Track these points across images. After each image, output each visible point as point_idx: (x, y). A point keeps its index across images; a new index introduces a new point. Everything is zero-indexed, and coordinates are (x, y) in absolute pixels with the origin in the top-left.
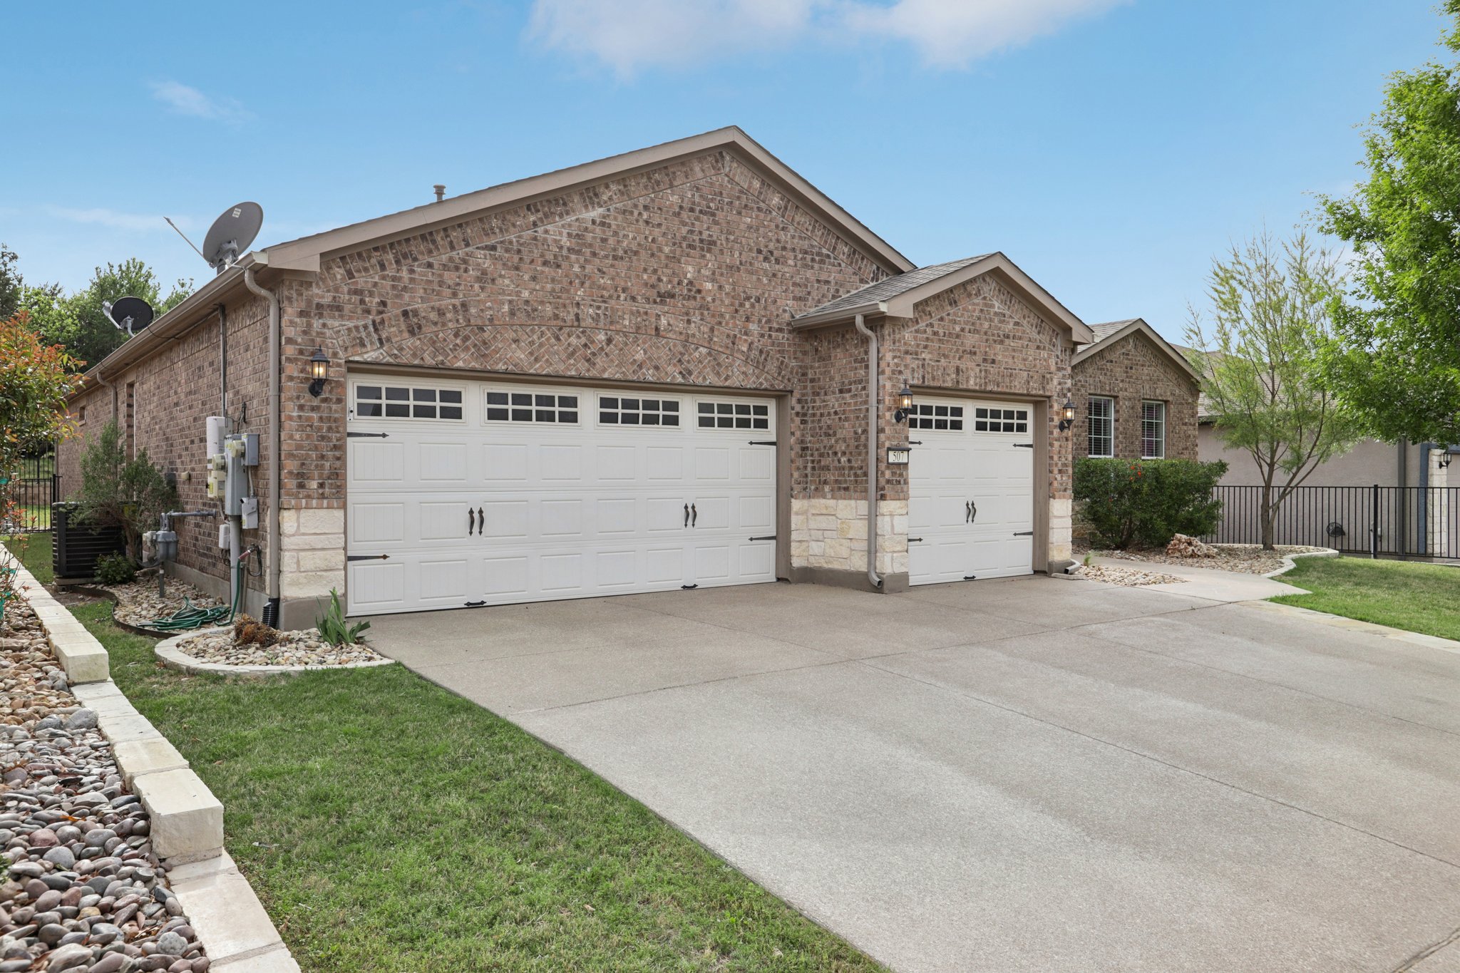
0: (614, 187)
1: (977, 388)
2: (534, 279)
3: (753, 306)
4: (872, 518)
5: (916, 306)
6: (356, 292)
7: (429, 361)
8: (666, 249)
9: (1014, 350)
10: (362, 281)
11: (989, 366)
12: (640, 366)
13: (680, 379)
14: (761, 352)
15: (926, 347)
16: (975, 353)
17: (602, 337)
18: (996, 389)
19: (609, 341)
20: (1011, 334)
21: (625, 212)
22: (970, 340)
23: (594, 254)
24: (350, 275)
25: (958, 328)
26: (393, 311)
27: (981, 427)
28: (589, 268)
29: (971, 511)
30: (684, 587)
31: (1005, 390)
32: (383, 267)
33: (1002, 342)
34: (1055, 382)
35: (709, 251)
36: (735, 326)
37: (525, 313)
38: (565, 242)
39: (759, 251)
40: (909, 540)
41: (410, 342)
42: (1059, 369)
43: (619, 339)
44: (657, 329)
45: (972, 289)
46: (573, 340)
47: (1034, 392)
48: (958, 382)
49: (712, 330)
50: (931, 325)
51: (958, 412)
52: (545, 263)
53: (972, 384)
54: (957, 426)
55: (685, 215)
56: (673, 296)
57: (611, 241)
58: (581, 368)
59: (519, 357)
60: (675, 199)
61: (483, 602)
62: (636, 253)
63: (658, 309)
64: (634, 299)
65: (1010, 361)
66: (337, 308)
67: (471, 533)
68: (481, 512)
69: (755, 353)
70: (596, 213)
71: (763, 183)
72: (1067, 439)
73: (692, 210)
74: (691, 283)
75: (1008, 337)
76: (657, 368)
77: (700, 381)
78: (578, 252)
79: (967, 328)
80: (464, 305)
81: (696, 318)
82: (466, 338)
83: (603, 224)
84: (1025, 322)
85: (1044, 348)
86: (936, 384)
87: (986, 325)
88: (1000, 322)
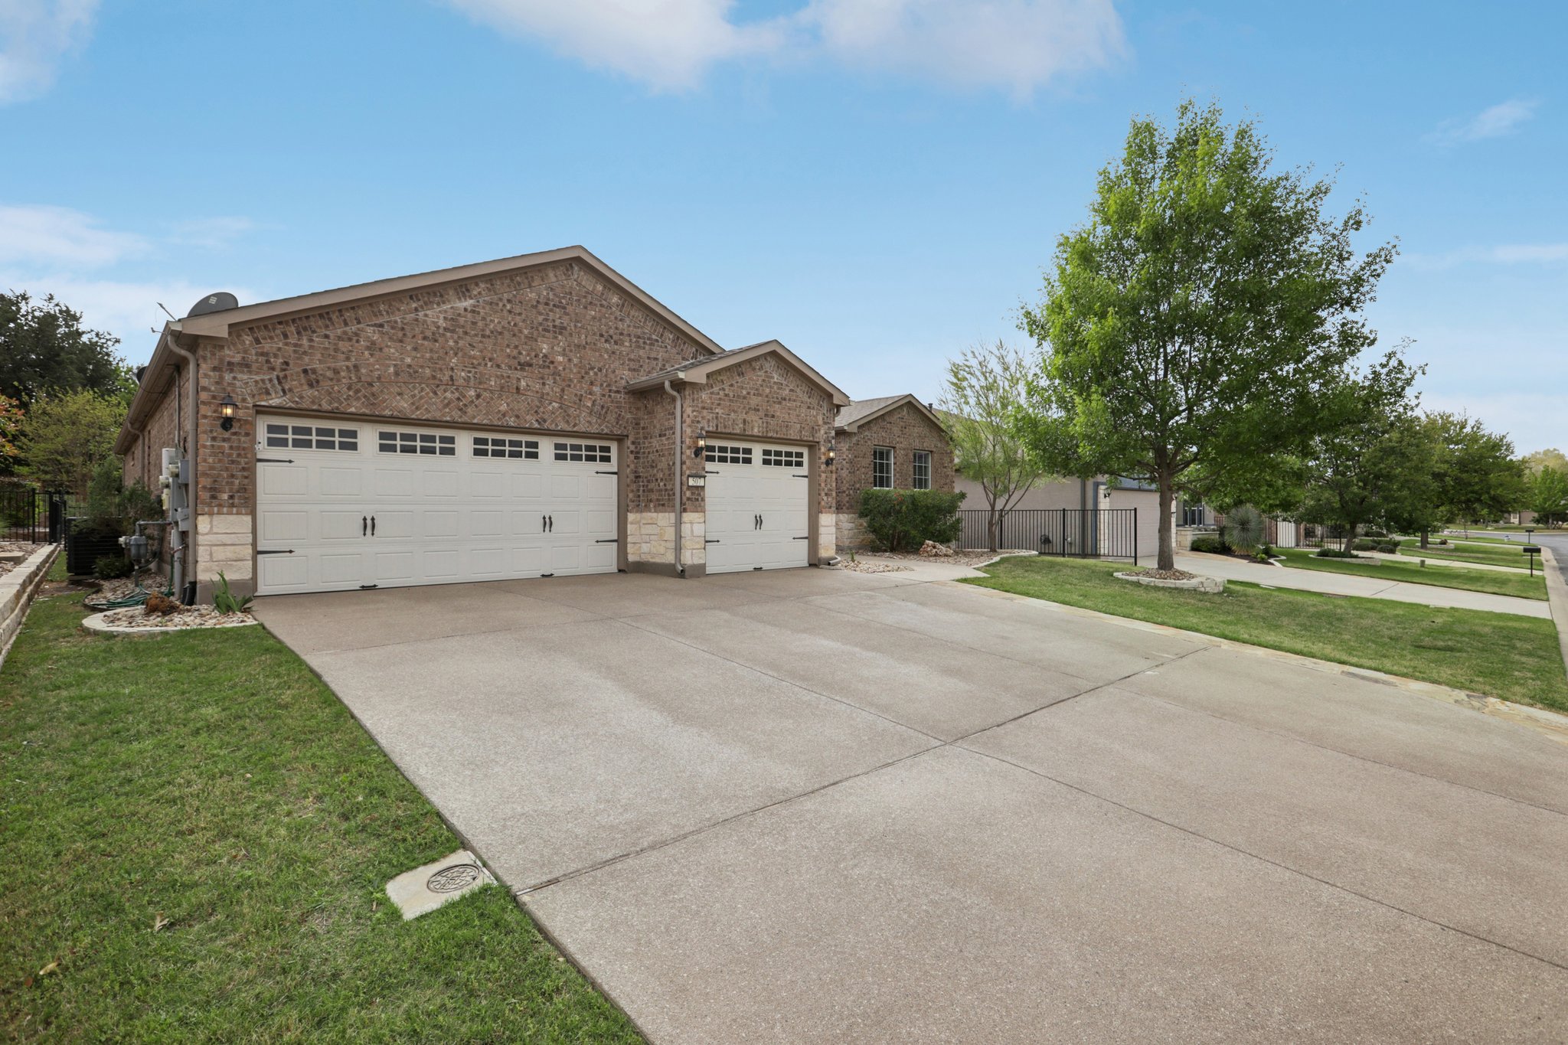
0: (482, 285)
1: (760, 434)
2: (415, 349)
3: (596, 374)
4: (679, 523)
5: (708, 376)
6: (262, 354)
7: (326, 406)
8: (526, 332)
9: (789, 409)
10: (267, 346)
11: (769, 419)
12: (504, 415)
13: (536, 425)
14: (603, 407)
15: (719, 405)
16: (758, 410)
17: (472, 393)
18: (775, 435)
19: (478, 396)
20: (788, 398)
21: (491, 303)
22: (754, 401)
23: (466, 333)
24: (258, 341)
25: (744, 392)
26: (295, 369)
27: (766, 462)
28: (461, 343)
29: (759, 521)
30: (543, 576)
31: (782, 436)
32: (286, 336)
33: (780, 403)
34: (822, 432)
35: (561, 333)
36: (583, 388)
37: (408, 374)
38: (442, 323)
39: (602, 335)
40: (707, 542)
41: (309, 392)
42: (825, 423)
43: (486, 394)
44: (518, 389)
45: (757, 365)
46: (448, 395)
47: (805, 438)
48: (744, 430)
49: (563, 390)
50: (724, 389)
51: (748, 451)
52: (425, 338)
53: (756, 431)
54: (748, 461)
55: (541, 307)
56: (531, 365)
57: (480, 324)
58: (456, 415)
59: (403, 405)
60: (533, 295)
61: (375, 586)
62: (501, 333)
63: (519, 374)
64: (498, 366)
65: (787, 416)
66: (245, 365)
67: (365, 534)
68: (373, 519)
69: (597, 408)
70: (468, 303)
71: (605, 287)
72: (831, 472)
73: (547, 304)
74: (545, 356)
75: (785, 399)
76: (517, 417)
77: (553, 427)
78: (453, 331)
79: (752, 392)
80: (355, 366)
81: (550, 382)
82: (357, 391)
83: (473, 311)
84: (798, 390)
85: (813, 408)
86: (727, 431)
87: (767, 391)
88: (778, 388)
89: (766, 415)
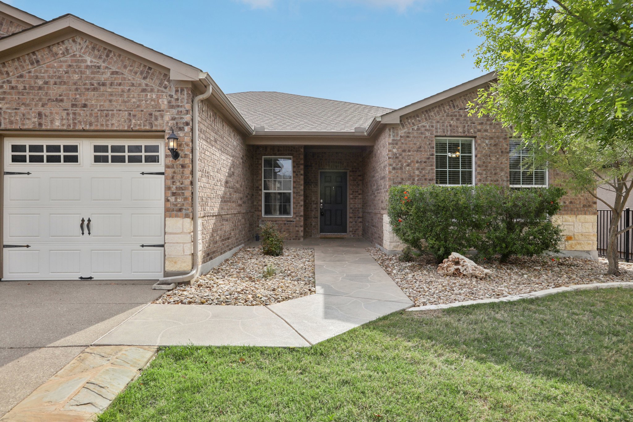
1: (65, 128)
9: (111, 95)
11: (78, 110)
16: (62, 101)
18: (88, 127)
20: (108, 82)
22: (54, 92)
25: (40, 82)
27: (100, 160)
31: (99, 128)
33: (95, 89)
42: (172, 107)
45: (59, 49)
48: (40, 124)
50: (9, 82)
51: (72, 149)
53: (57, 124)
54: (73, 158)
65: (107, 104)
75: (104, 84)
79: (52, 81)
84: (126, 72)
85: (152, 91)
86: (14, 127)
87: (76, 77)
88: (93, 73)
89: (73, 105)
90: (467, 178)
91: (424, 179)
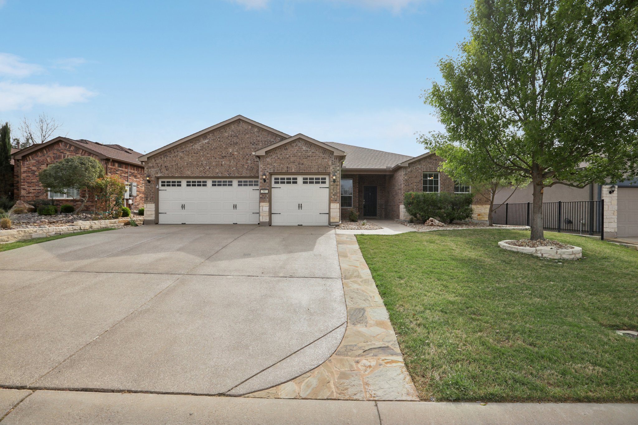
0: (211, 135)
2: (192, 157)
3: (249, 156)
5: (266, 152)
6: (157, 164)
7: (170, 175)
8: (224, 146)
9: (312, 160)
10: (157, 161)
11: (300, 165)
12: (217, 173)
13: (228, 175)
14: (251, 167)
15: (275, 162)
16: (295, 162)
17: (208, 167)
19: (210, 168)
20: (311, 156)
21: (213, 140)
22: (292, 159)
23: (206, 150)
24: (155, 161)
25: (288, 156)
26: (163, 166)
28: (205, 153)
29: (300, 206)
30: (233, 224)
31: (307, 172)
32: (161, 158)
33: (306, 158)
35: (236, 145)
36: (243, 162)
37: (190, 164)
38: (199, 148)
39: (251, 143)
41: (167, 172)
42: (333, 164)
43: (212, 167)
44: (222, 165)
45: (294, 145)
46: (201, 169)
48: (288, 171)
49: (237, 163)
50: (277, 156)
51: (295, 179)
52: (194, 153)
53: (293, 171)
54: (296, 183)
55: (229, 138)
56: (226, 157)
57: (210, 146)
58: (203, 175)
59: (189, 173)
60: (227, 134)
61: (185, 223)
62: (216, 148)
63: (222, 160)
64: (216, 158)
65: (310, 163)
66: (153, 167)
67: (182, 209)
68: (184, 205)
69: (249, 168)
70: (206, 141)
71: (252, 126)
72: (337, 185)
73: (231, 136)
74: (231, 153)
75: (309, 157)
76: (222, 173)
77: (233, 176)
78: (202, 150)
79: (292, 156)
80: (177, 164)
81: (232, 161)
82: (178, 170)
83: (208, 143)
84: (317, 152)
85: (326, 159)
86: (279, 172)
87: (300, 154)
88: (306, 152)
89: (299, 164)
90: (436, 189)
91: (418, 190)
